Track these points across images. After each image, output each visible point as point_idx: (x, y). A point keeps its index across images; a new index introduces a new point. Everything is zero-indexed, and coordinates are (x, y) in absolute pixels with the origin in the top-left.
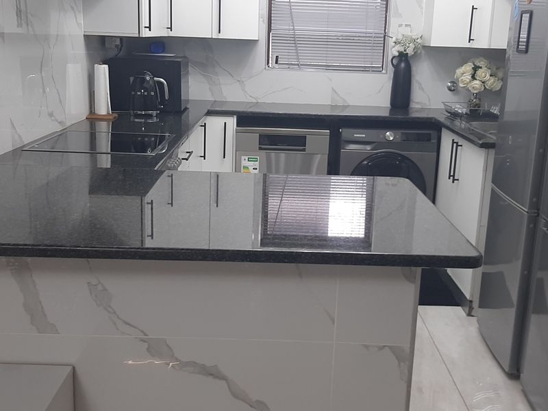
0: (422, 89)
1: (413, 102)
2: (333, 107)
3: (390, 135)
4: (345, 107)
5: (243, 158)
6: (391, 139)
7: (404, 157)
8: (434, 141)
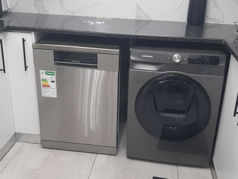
0: (217, 7)
1: (208, 18)
2: (138, 22)
3: (177, 57)
4: (147, 22)
5: (41, 71)
6: (178, 61)
7: (191, 81)
8: (222, 64)
